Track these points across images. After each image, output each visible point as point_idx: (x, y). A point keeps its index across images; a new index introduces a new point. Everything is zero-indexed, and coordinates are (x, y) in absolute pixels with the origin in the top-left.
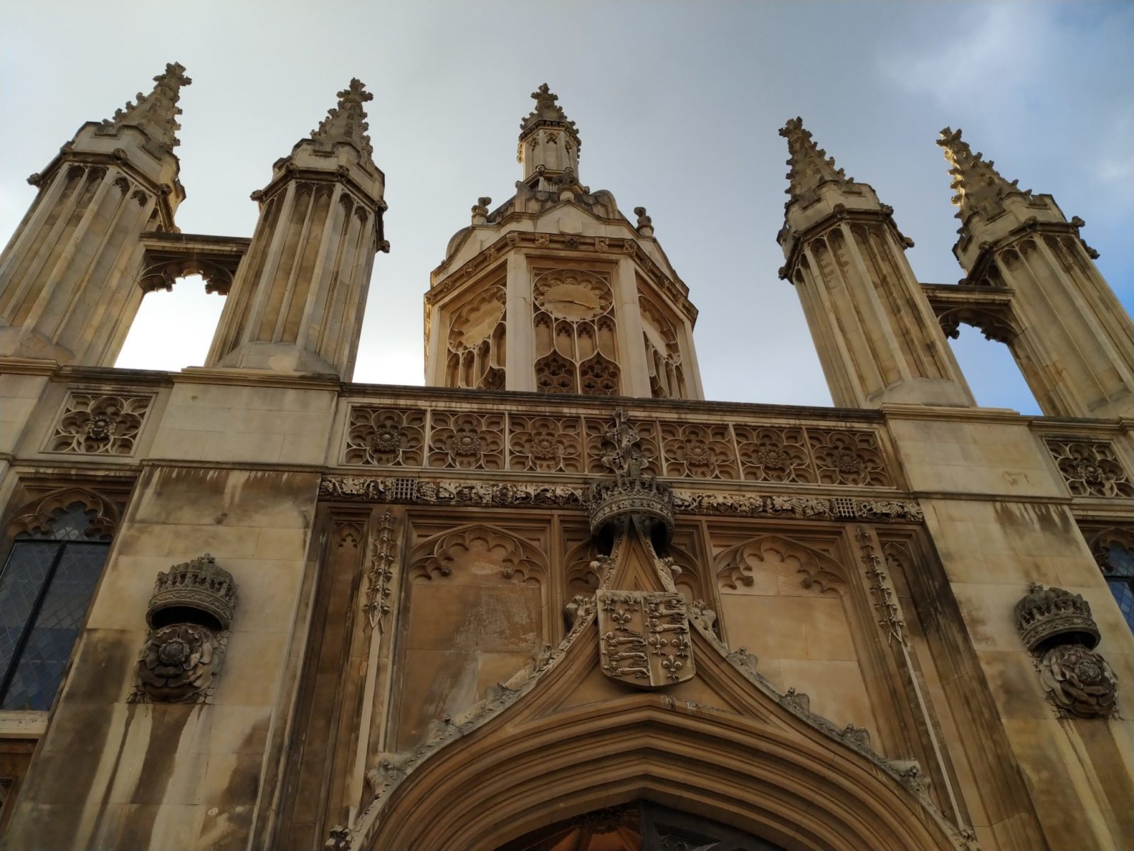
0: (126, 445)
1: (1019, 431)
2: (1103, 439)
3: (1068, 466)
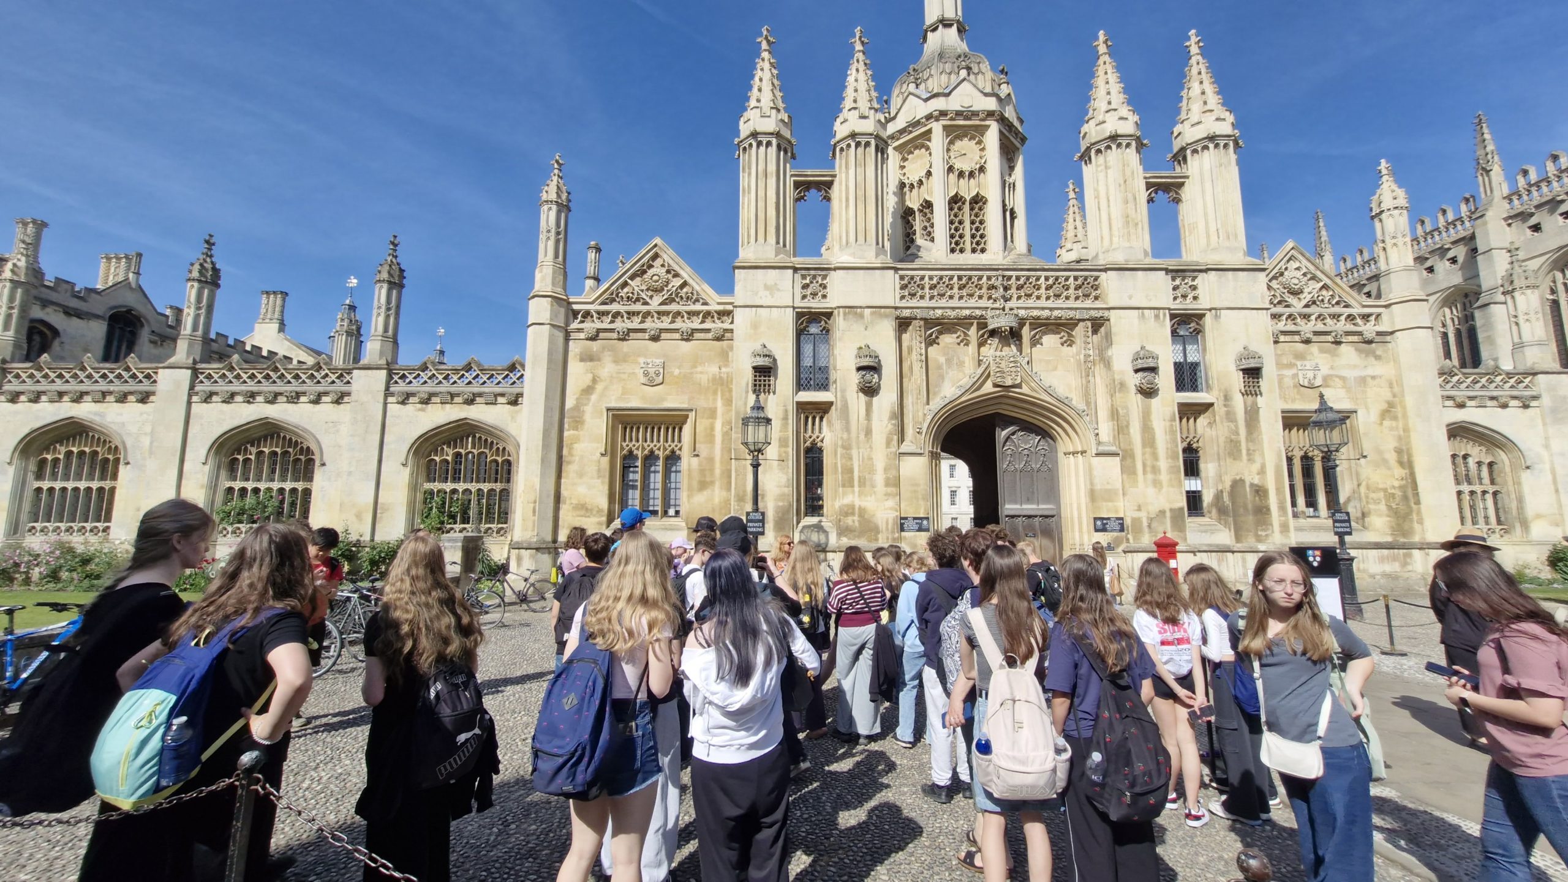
0: (824, 296)
1: (1161, 274)
2: (1195, 274)
3: (1176, 288)
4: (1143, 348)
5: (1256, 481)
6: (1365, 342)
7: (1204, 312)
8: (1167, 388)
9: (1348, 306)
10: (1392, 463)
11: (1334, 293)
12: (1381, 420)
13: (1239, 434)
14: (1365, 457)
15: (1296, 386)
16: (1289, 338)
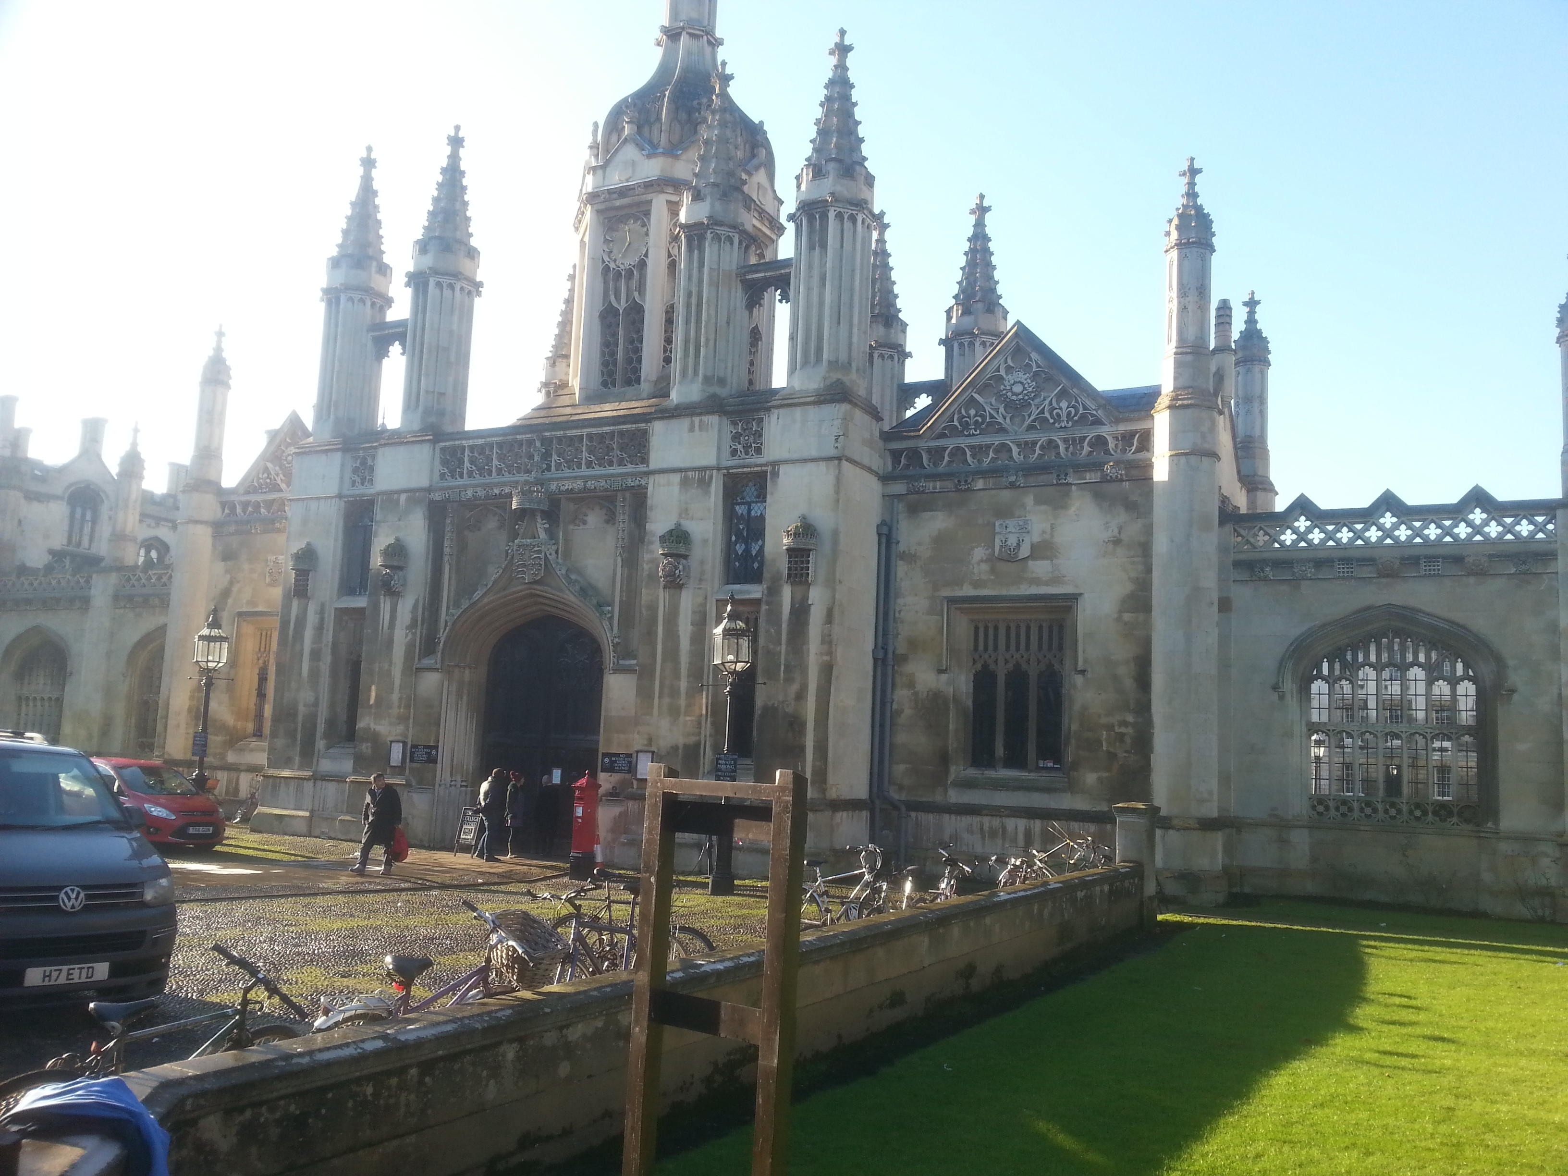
0: (370, 481)
1: (713, 420)
2: (761, 414)
3: (736, 437)
4: (678, 525)
5: (790, 710)
6: (1109, 481)
7: (763, 468)
8: (701, 580)
9: (1098, 422)
10: (1129, 683)
11: (1077, 401)
12: (1121, 612)
13: (779, 643)
14: (1083, 672)
15: (991, 559)
16: (991, 483)
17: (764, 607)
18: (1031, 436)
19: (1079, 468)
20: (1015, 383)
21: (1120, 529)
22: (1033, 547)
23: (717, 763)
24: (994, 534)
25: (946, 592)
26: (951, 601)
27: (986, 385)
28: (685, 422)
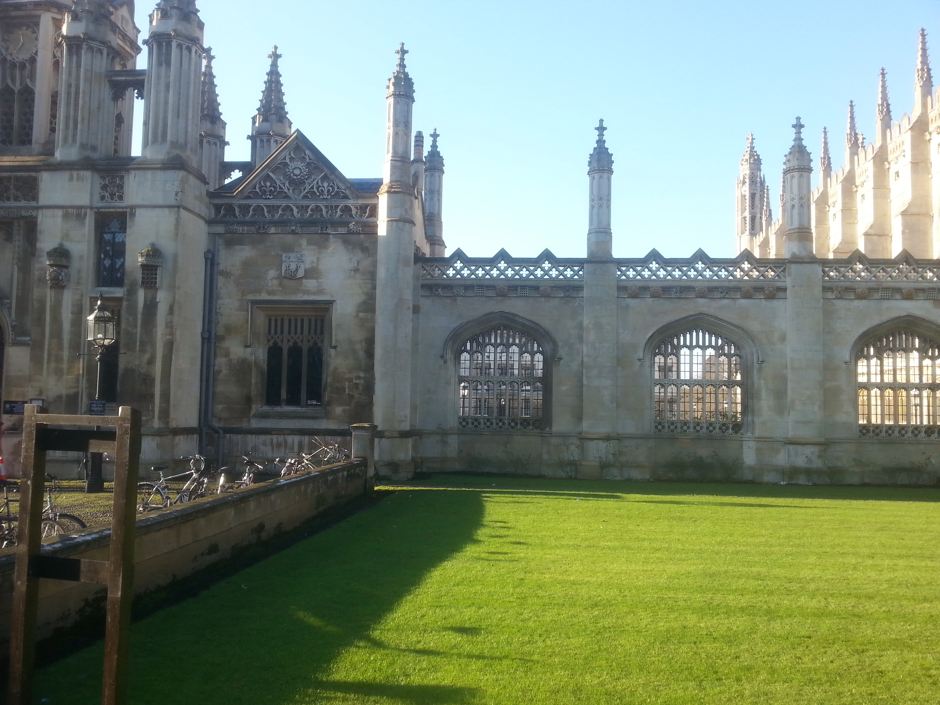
1: (87, 174)
2: (123, 173)
3: (104, 187)
4: (61, 245)
5: (143, 370)
6: (352, 234)
7: (124, 210)
8: (78, 284)
9: (346, 197)
10: (361, 354)
11: (334, 183)
12: (358, 312)
13: (136, 326)
14: (335, 347)
15: (280, 277)
16: (280, 230)
17: (125, 303)
18: (305, 203)
19: (335, 224)
20: (296, 168)
21: (358, 263)
22: (306, 271)
23: (91, 406)
24: (281, 262)
25: (251, 297)
26: (254, 302)
27: (277, 168)
28: (66, 175)
